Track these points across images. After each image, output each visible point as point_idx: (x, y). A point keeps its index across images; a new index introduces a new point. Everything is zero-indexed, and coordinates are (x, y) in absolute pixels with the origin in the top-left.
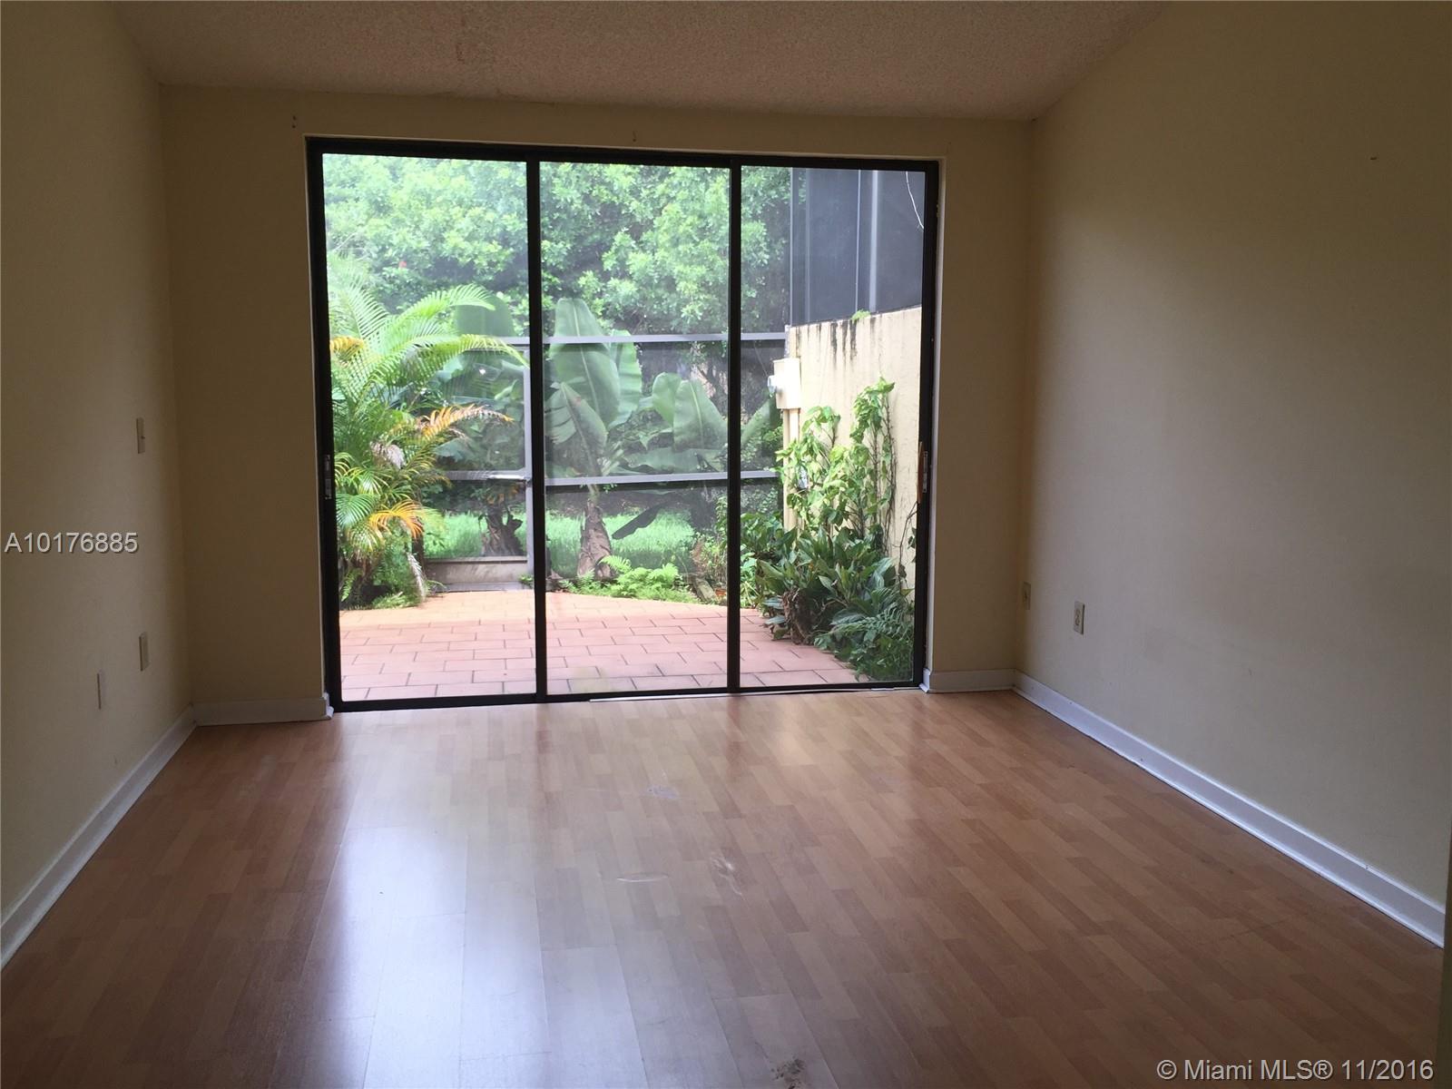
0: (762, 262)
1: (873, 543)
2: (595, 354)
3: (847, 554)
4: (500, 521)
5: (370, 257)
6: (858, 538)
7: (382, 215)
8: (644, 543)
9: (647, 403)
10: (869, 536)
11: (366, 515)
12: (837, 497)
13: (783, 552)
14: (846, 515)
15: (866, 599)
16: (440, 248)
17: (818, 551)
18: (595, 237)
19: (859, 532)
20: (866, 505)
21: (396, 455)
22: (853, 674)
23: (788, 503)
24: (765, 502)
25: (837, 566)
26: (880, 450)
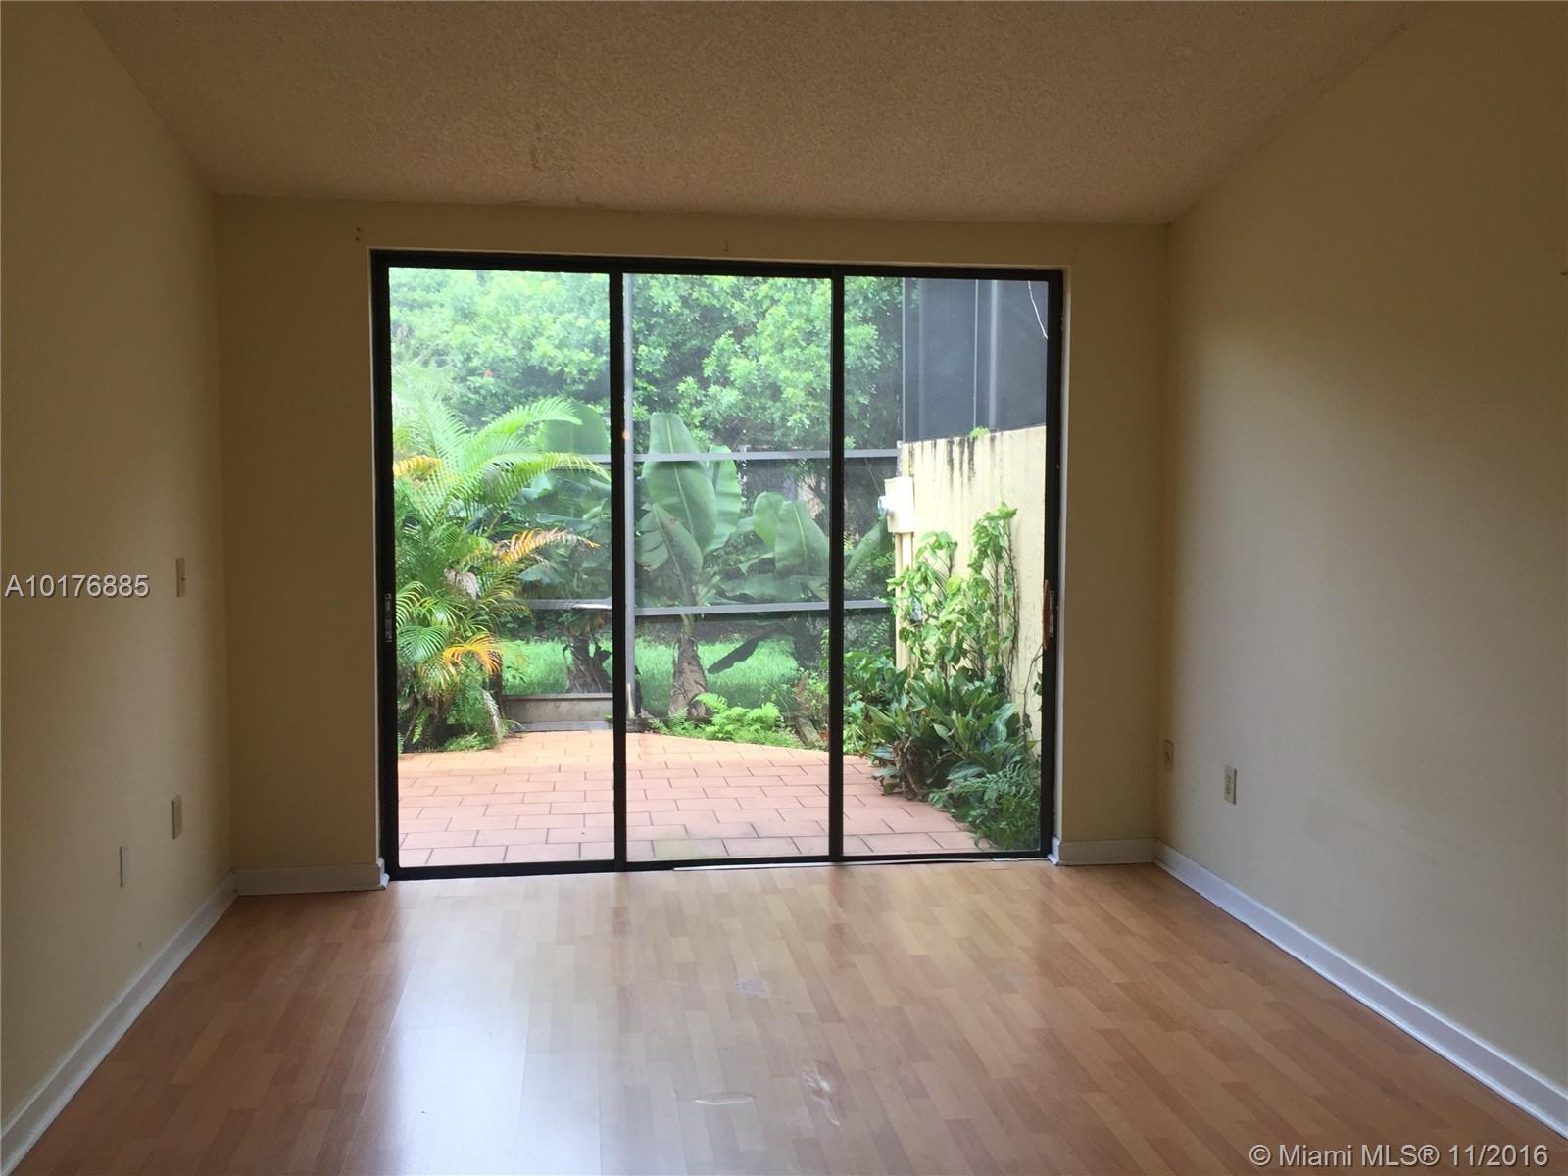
0: (874, 369)
1: (994, 687)
2: (689, 473)
3: (965, 699)
4: (587, 651)
5: (454, 366)
6: (978, 680)
7: (468, 321)
8: (743, 676)
9: (748, 525)
10: (990, 678)
11: (438, 649)
12: (954, 632)
13: (894, 695)
14: (965, 653)
15: (986, 751)
16: (528, 356)
17: (933, 695)
18: (694, 342)
19: (979, 673)
20: (986, 643)
21: (472, 584)
22: (973, 838)
23: (900, 638)
24: (875, 635)
25: (954, 712)
26: (1002, 582)
